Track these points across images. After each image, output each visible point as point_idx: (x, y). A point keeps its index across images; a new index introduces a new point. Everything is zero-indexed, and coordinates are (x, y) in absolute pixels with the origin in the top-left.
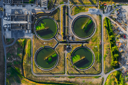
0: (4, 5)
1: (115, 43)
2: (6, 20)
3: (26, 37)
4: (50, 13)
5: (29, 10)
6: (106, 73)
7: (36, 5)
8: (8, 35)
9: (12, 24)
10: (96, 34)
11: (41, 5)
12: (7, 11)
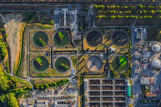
0: (77, 9)
1: (51, 86)
2: (67, 11)
3: (55, 25)
4: (72, 42)
5: (74, 27)
6: (30, 80)
7: (77, 31)
8: (56, 12)
9: (64, 15)
10: (58, 73)
11: (77, 35)
12: (73, 11)
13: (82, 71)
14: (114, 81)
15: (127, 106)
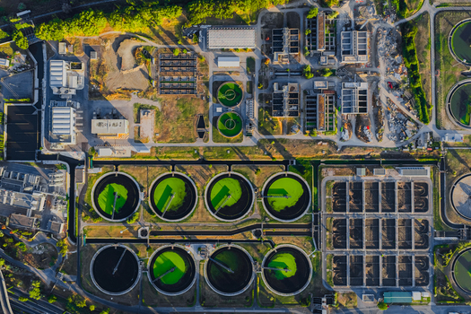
1: (409, 74)
10: (447, 91)
13: (453, 162)
14: (425, 252)
15: (351, 291)
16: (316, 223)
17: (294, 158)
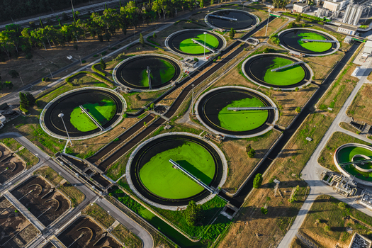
16: (97, 177)
17: (235, 220)
